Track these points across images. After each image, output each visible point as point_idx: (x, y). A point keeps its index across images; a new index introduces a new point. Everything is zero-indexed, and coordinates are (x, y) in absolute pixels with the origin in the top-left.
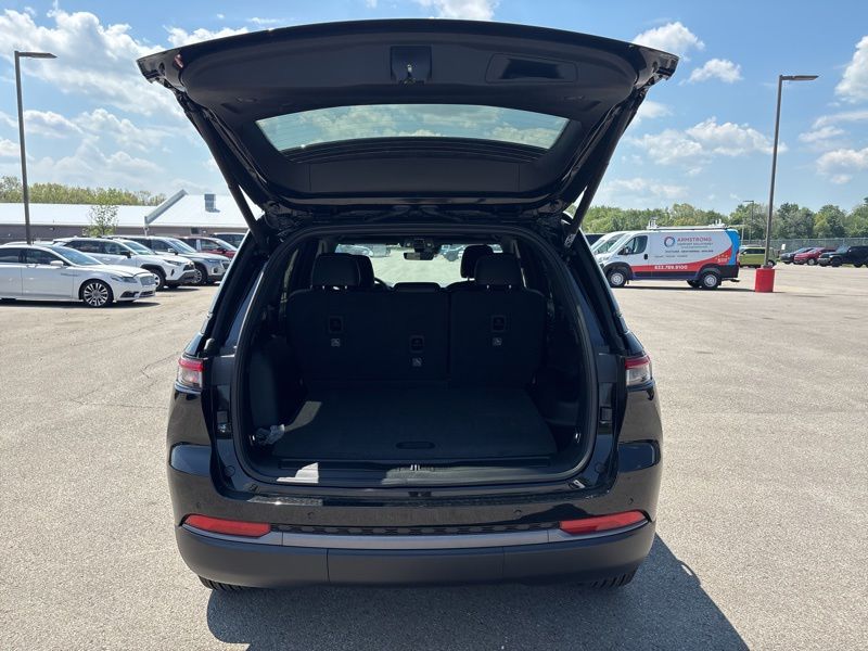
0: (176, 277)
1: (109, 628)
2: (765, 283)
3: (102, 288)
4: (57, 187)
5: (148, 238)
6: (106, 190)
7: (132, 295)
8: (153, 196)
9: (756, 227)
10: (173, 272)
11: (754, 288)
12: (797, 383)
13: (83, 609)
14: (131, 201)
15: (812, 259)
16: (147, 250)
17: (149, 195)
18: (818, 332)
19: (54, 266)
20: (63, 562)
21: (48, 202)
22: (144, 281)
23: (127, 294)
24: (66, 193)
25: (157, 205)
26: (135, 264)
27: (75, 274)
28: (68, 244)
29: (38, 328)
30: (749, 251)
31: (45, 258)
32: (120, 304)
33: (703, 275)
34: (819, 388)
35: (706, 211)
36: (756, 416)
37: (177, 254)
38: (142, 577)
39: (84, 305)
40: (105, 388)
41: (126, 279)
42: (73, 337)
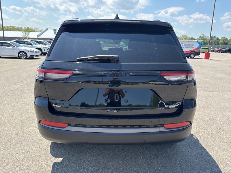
0: (45, 52)
1: (19, 152)
2: (207, 57)
3: (24, 54)
4: (13, 27)
5: (37, 40)
6: (26, 28)
7: (33, 56)
8: (39, 30)
9: (204, 42)
10: (44, 50)
11: (204, 58)
12: (220, 83)
13: (12, 146)
14: (33, 31)
15: (219, 51)
16: (37, 44)
17: (38, 29)
18: (223, 70)
19: (11, 47)
20: (7, 131)
21: (11, 31)
22: (36, 52)
23: (31, 56)
24: (15, 28)
25: (40, 32)
26: (34, 47)
27: (16, 50)
28: (15, 41)
29: (6, 64)
30: (202, 48)
31: (9, 45)
32: (29, 58)
33: (190, 54)
34: (226, 85)
35: (191, 37)
36: (209, 92)
37: (45, 45)
38: (31, 136)
39: (19, 58)
40: (24, 81)
41: (31, 51)
42: (16, 67)
